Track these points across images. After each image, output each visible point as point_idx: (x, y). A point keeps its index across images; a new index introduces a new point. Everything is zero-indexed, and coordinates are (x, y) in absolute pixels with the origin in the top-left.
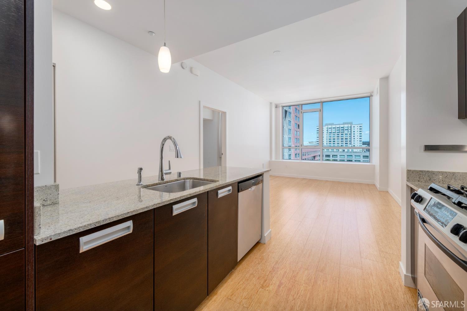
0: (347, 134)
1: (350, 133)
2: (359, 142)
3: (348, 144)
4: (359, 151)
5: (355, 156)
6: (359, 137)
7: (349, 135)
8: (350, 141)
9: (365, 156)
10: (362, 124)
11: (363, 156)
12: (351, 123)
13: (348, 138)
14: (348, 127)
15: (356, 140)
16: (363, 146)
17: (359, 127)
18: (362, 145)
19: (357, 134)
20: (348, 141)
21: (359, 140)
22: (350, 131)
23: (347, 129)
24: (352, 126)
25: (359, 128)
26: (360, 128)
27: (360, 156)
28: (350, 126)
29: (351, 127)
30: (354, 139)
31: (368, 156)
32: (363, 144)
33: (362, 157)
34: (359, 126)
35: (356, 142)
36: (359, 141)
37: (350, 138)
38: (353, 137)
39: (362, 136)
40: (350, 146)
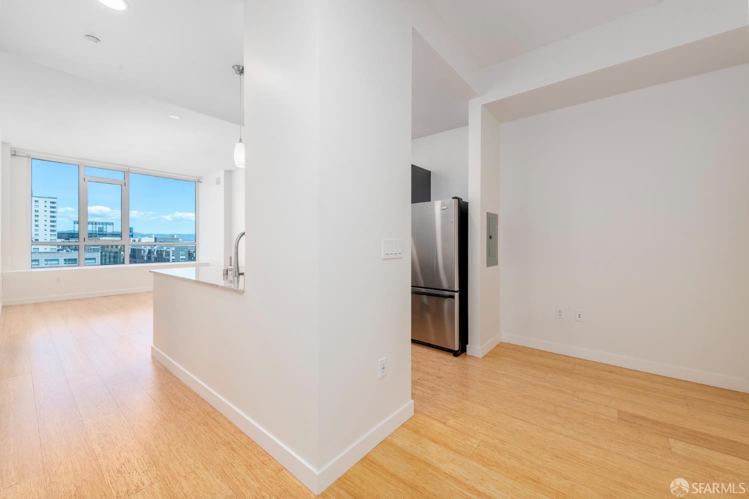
2: (48, 232)
4: (48, 250)
5: (46, 260)
6: (49, 223)
9: (69, 260)
10: (56, 198)
11: (65, 260)
15: (41, 228)
16: (59, 240)
17: (49, 202)
18: (56, 238)
19: (44, 217)
21: (49, 228)
25: (50, 205)
26: (53, 205)
27: (58, 260)
31: (75, 260)
32: (59, 237)
33: (63, 262)
34: (49, 200)
35: (41, 232)
39: (57, 226)
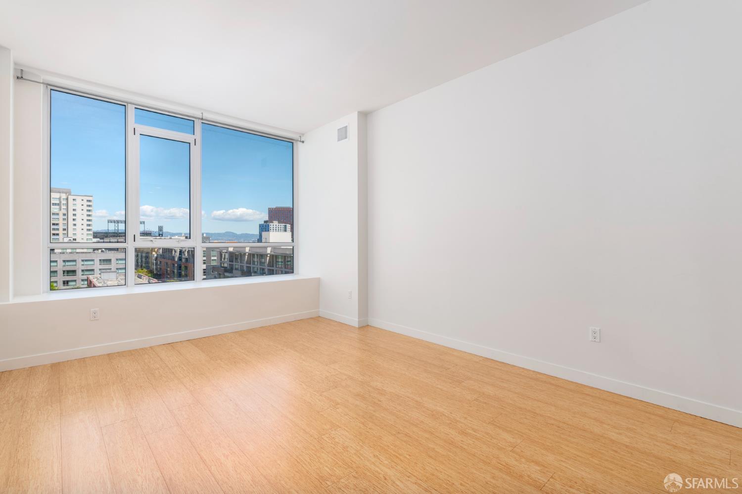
0: (58, 214)
1: (65, 212)
2: (85, 232)
3: (61, 236)
5: (83, 261)
6: (86, 222)
7: (61, 217)
8: (64, 230)
9: (104, 260)
10: (92, 196)
11: (100, 260)
12: (68, 193)
13: (61, 222)
14: (60, 199)
15: (79, 227)
16: (95, 240)
17: (85, 201)
18: (92, 237)
19: (81, 216)
20: (61, 229)
21: (85, 228)
22: (64, 207)
23: (58, 202)
24: (71, 198)
25: (86, 203)
26: (89, 203)
27: (93, 260)
28: (64, 196)
29: (67, 199)
30: (75, 225)
32: (95, 237)
33: (98, 262)
34: (86, 199)
35: (79, 231)
36: (85, 230)
37: (66, 222)
38: (71, 222)
39: (93, 221)
40: (66, 240)
